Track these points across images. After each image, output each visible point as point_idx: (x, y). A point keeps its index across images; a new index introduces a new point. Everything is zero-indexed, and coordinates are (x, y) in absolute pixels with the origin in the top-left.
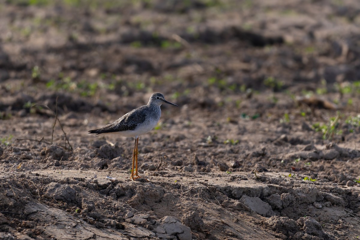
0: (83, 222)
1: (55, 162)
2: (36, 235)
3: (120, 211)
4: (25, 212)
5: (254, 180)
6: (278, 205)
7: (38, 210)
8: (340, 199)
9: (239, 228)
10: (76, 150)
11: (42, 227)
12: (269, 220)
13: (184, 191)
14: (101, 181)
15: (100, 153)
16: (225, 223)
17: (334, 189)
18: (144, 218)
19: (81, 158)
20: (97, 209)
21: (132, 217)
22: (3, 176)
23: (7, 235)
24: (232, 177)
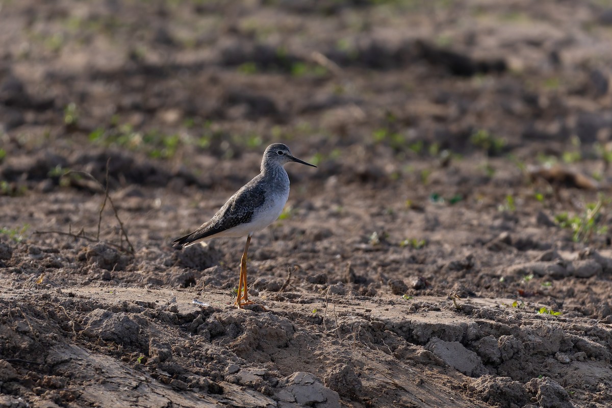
0: (150, 379)
1: (103, 274)
2: (68, 401)
3: (215, 361)
4: (49, 360)
5: (452, 312)
6: (492, 356)
7: (72, 357)
8: (601, 347)
9: (424, 394)
10: (140, 253)
11: (78, 387)
12: (476, 383)
13: (329, 329)
14: (184, 308)
15: (182, 258)
16: (400, 387)
17: (591, 329)
18: (257, 375)
19: (149, 266)
20: (175, 358)
21: (237, 372)
22: (11, 297)
23: (16, 400)
24: (414, 305)
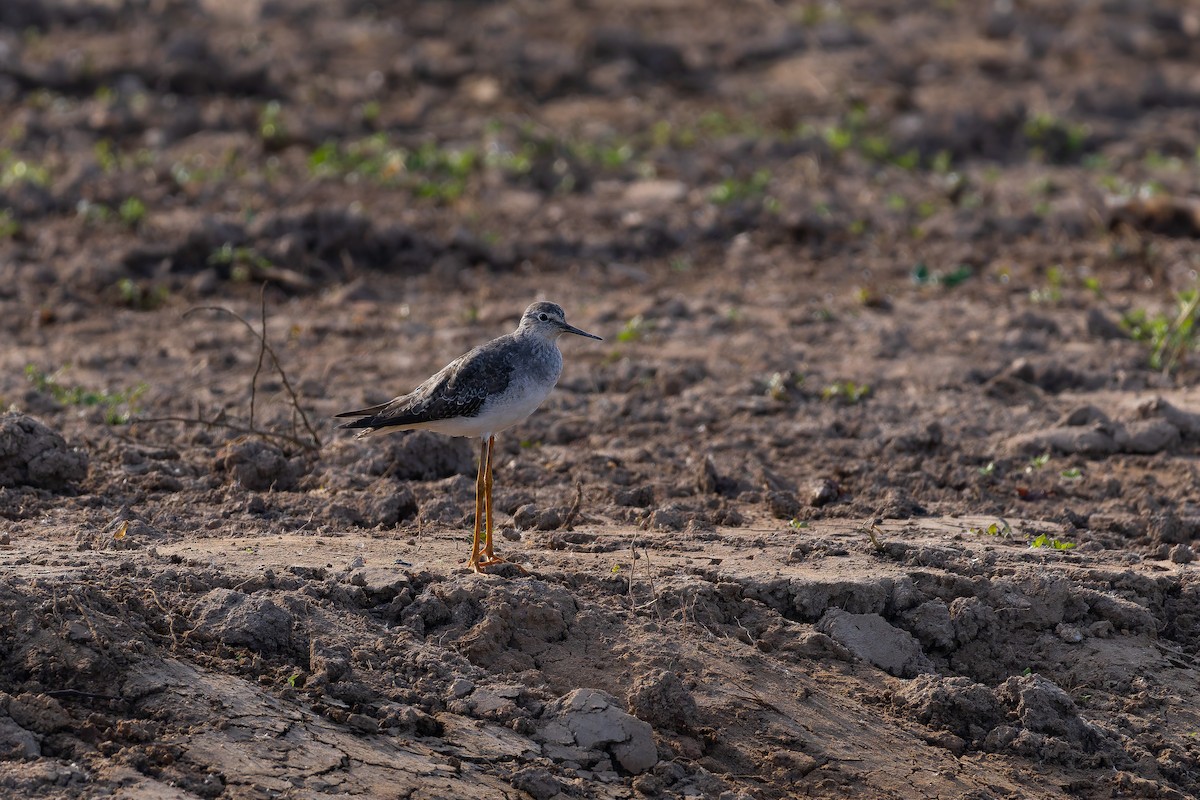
0: (311, 716)
1: (250, 502)
2: (160, 764)
3: (431, 675)
4: (128, 689)
5: (869, 557)
6: (940, 637)
7: (167, 682)
8: (1140, 610)
9: (811, 716)
10: (329, 449)
11: (179, 737)
12: (908, 689)
13: (641, 601)
14: (376, 576)
15: (403, 457)
16: (767, 705)
17: (1122, 577)
18: (505, 697)
19: (339, 478)
20: (357, 672)
21: (469, 693)
22: (61, 574)
23: (66, 768)
24: (799, 546)
